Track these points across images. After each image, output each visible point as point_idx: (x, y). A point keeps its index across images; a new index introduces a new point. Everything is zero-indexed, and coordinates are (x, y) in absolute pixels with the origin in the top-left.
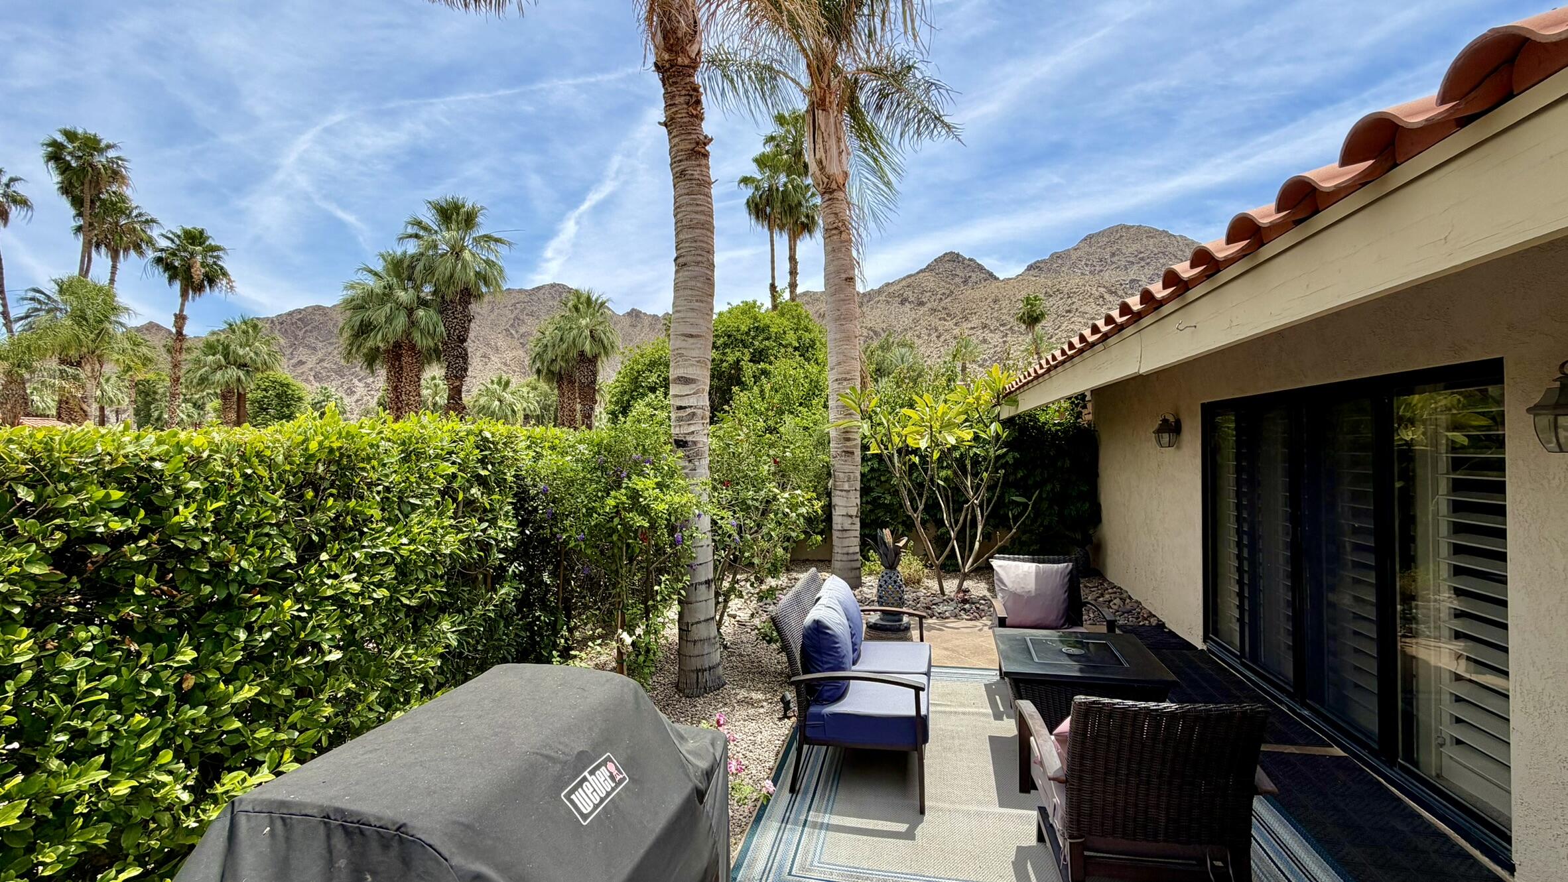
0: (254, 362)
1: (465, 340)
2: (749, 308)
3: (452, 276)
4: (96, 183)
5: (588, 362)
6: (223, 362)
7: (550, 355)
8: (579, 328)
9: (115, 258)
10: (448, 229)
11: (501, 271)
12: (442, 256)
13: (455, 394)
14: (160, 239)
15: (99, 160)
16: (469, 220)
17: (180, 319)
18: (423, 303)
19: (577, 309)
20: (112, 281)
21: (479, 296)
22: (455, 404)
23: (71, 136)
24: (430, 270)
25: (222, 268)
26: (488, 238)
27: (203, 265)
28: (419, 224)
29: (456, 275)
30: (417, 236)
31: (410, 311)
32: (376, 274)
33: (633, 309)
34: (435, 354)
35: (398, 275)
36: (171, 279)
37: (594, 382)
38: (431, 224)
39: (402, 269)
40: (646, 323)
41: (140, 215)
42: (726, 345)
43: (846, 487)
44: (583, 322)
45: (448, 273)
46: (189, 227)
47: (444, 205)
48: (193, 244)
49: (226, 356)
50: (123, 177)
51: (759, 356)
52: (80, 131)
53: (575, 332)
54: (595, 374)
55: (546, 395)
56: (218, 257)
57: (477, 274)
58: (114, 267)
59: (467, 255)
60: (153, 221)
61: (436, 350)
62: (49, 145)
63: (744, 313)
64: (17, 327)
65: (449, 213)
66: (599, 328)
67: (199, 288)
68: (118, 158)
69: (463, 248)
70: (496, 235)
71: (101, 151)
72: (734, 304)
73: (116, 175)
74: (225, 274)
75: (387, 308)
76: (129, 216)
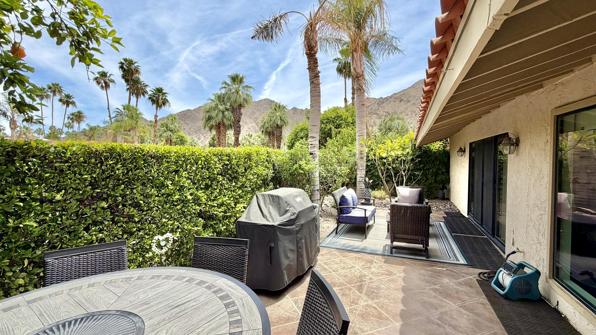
0: (175, 129)
1: (239, 122)
2: (336, 109)
3: (236, 100)
4: (132, 74)
5: (279, 127)
6: (166, 130)
7: (267, 125)
8: (276, 116)
9: (137, 98)
10: (235, 84)
11: (251, 96)
12: (233, 93)
13: (237, 140)
14: (150, 90)
15: (133, 67)
16: (241, 81)
17: (156, 116)
18: (227, 110)
19: (275, 109)
20: (137, 105)
21: (244, 107)
22: (237, 143)
23: (125, 60)
24: (229, 98)
25: (167, 100)
26: (247, 86)
27: (162, 99)
28: (225, 83)
29: (237, 100)
30: (225, 87)
31: (223, 112)
32: (213, 101)
33: (294, 107)
34: (230, 126)
35: (219, 101)
36: (153, 104)
37: (281, 135)
38: (229, 83)
39: (221, 99)
40: (299, 112)
41: (144, 84)
42: (327, 123)
43: (361, 168)
44: (278, 114)
45: (235, 99)
46: (158, 87)
47: (233, 76)
48: (159, 93)
49: (167, 128)
50: (139, 72)
51: (338, 126)
52: (128, 58)
53: (275, 117)
54: (281, 132)
55: (263, 140)
56: (166, 96)
57: (244, 99)
58: (137, 101)
59: (240, 93)
60: (147, 85)
61: (231, 125)
62: (120, 63)
63: (333, 111)
64: (113, 120)
65: (235, 79)
66: (284, 116)
67: (161, 107)
68: (138, 66)
69: (239, 90)
70: (249, 85)
71: (133, 64)
72: (330, 108)
73: (137, 71)
74: (168, 101)
75: (216, 112)
76: (141, 84)
